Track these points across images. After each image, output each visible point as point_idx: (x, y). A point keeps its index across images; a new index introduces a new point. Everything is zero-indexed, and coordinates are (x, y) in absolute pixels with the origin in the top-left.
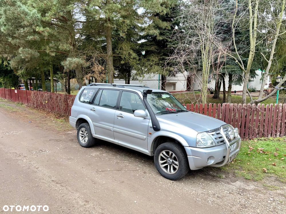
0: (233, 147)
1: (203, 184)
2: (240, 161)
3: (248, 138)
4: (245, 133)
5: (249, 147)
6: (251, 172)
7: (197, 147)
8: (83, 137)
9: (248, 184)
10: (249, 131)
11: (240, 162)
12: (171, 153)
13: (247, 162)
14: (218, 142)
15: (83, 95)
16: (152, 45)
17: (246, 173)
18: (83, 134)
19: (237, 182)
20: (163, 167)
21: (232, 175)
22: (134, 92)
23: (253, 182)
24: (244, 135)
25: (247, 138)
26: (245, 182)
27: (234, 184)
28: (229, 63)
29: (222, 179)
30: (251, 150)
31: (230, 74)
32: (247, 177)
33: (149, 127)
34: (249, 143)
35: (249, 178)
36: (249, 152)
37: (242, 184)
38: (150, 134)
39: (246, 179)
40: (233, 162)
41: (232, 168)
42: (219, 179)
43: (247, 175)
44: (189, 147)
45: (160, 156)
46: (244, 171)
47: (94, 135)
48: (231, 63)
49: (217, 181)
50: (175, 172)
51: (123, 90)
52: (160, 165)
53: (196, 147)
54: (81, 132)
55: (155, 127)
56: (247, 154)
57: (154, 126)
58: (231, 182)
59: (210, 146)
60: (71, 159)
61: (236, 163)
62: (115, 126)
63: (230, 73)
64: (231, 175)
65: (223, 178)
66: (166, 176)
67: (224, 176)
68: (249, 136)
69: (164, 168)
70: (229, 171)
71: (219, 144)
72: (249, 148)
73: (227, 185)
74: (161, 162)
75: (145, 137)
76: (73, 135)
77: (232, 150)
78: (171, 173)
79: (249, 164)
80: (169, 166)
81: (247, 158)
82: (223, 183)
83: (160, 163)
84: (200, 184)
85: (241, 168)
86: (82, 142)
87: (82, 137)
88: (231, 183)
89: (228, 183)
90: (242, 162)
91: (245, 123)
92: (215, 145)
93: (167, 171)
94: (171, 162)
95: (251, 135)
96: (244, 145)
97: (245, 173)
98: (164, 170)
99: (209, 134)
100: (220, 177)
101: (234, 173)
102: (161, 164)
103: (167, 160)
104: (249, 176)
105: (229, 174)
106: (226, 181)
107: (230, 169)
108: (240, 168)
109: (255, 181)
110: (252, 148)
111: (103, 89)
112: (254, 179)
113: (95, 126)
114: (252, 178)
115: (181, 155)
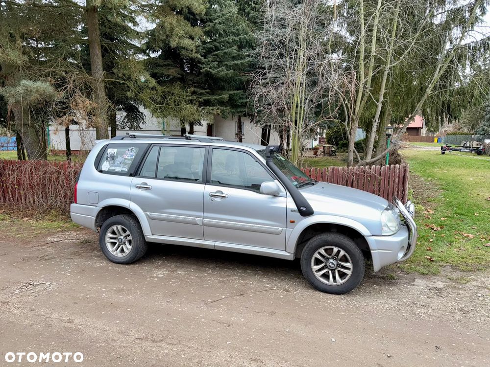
8: (116, 243)
12: (336, 250)
15: (108, 157)
16: (169, 65)
18: (115, 238)
19: (416, 280)
22: (242, 151)
27: (416, 283)
33: (289, 211)
37: (425, 282)
38: (292, 222)
39: (423, 274)
44: (373, 236)
45: (314, 257)
46: (408, 264)
47: (148, 237)
50: (344, 281)
51: (214, 147)
52: (315, 273)
53: (382, 236)
54: (109, 235)
55: (304, 209)
57: (302, 208)
60: (122, 290)
62: (206, 214)
64: (399, 273)
66: (328, 289)
69: (321, 277)
74: (315, 268)
75: (280, 229)
76: (63, 242)
78: (337, 284)
86: (114, 253)
87: (114, 244)
88: (412, 283)
98: (323, 280)
102: (316, 271)
103: (326, 263)
111: (161, 146)
113: (150, 219)
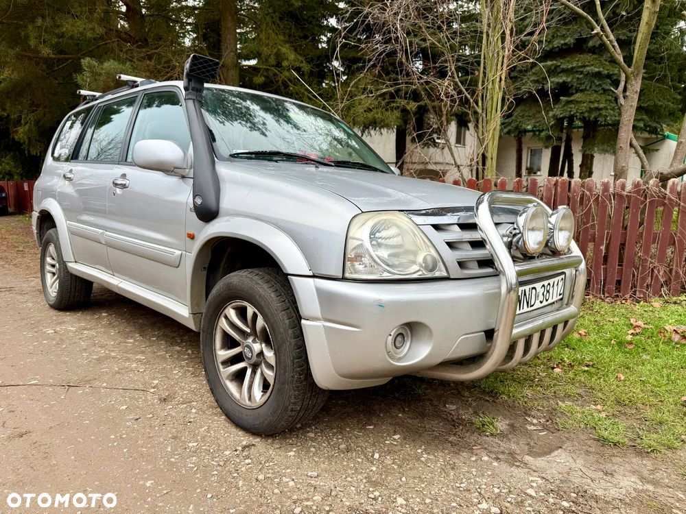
0: (540, 290)
1: (388, 460)
2: (588, 366)
3: (631, 297)
4: (619, 282)
5: (632, 321)
6: (628, 411)
7: (347, 275)
8: (54, 274)
9: (610, 465)
10: (634, 275)
11: (586, 368)
12: (250, 310)
13: (618, 372)
14: (459, 263)
17: (603, 415)
18: (54, 266)
19: (556, 453)
20: (227, 378)
21: (543, 420)
23: (634, 460)
24: (618, 289)
25: (627, 296)
26: (592, 458)
27: (540, 462)
28: (583, 87)
29: (491, 438)
30: (638, 331)
31: (584, 118)
32: (606, 434)
33: (188, 210)
34: (633, 312)
35: (616, 439)
36: (629, 338)
37: (580, 463)
38: (191, 237)
39: (603, 441)
40: (557, 370)
41: (549, 393)
42: (474, 437)
43: (608, 422)
44: (314, 276)
45: (218, 328)
46: (599, 407)
47: (69, 264)
48: (588, 88)
49: (459, 447)
50: (265, 398)
52: (221, 366)
53: (344, 279)
54: (49, 259)
56: (621, 344)
58: (530, 453)
59: (415, 276)
61: (571, 375)
62: (110, 223)
63: (586, 115)
64: (535, 421)
65: (492, 435)
67: (502, 425)
68: (635, 292)
69: (232, 380)
70: (530, 404)
71: (467, 272)
72: (632, 324)
73: (504, 466)
74: (223, 354)
75: (178, 253)
77: (538, 305)
78: (254, 405)
79: (623, 378)
80: (249, 371)
81: (620, 357)
82: (486, 458)
83: (220, 360)
84: (377, 456)
85: (589, 395)
86: (51, 291)
88: (527, 458)
89: (512, 459)
90: (593, 370)
91: (623, 245)
92: (445, 274)
93: (241, 393)
94: (255, 354)
95: (641, 287)
96: (614, 316)
97: (598, 412)
98: (232, 387)
99: (419, 220)
100: (480, 430)
101: (552, 413)
102: (222, 363)
103: (242, 346)
104: (619, 430)
105: (529, 416)
106: (504, 445)
107: (541, 396)
108: (583, 394)
109: (642, 452)
110: (640, 323)
112: (639, 441)
114: (630, 440)
115: (283, 320)
